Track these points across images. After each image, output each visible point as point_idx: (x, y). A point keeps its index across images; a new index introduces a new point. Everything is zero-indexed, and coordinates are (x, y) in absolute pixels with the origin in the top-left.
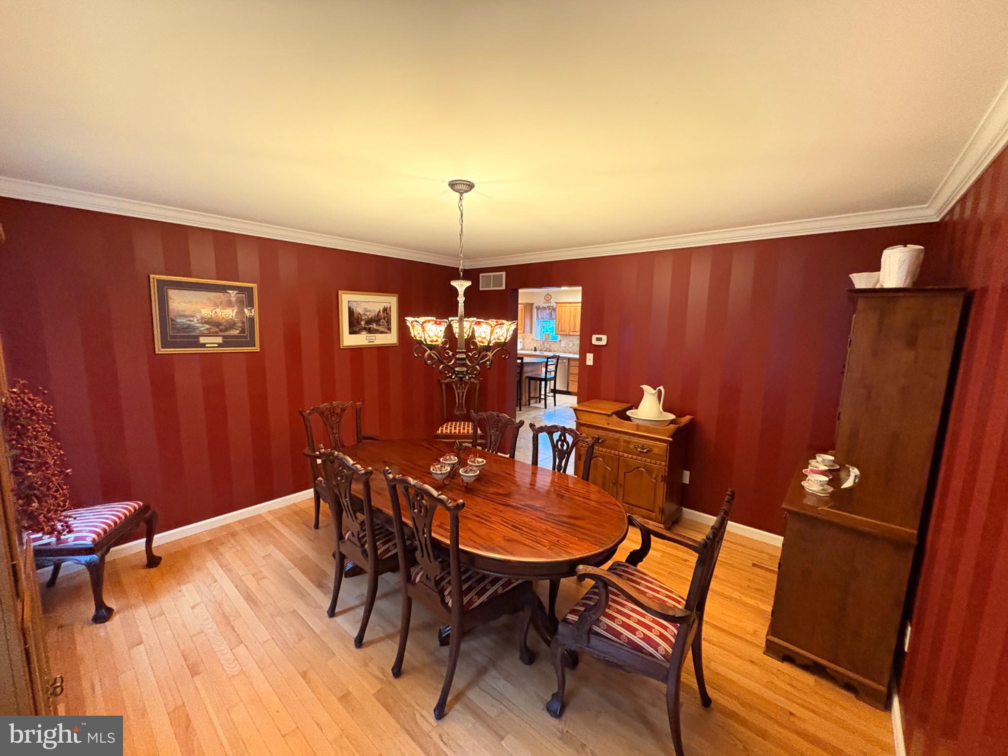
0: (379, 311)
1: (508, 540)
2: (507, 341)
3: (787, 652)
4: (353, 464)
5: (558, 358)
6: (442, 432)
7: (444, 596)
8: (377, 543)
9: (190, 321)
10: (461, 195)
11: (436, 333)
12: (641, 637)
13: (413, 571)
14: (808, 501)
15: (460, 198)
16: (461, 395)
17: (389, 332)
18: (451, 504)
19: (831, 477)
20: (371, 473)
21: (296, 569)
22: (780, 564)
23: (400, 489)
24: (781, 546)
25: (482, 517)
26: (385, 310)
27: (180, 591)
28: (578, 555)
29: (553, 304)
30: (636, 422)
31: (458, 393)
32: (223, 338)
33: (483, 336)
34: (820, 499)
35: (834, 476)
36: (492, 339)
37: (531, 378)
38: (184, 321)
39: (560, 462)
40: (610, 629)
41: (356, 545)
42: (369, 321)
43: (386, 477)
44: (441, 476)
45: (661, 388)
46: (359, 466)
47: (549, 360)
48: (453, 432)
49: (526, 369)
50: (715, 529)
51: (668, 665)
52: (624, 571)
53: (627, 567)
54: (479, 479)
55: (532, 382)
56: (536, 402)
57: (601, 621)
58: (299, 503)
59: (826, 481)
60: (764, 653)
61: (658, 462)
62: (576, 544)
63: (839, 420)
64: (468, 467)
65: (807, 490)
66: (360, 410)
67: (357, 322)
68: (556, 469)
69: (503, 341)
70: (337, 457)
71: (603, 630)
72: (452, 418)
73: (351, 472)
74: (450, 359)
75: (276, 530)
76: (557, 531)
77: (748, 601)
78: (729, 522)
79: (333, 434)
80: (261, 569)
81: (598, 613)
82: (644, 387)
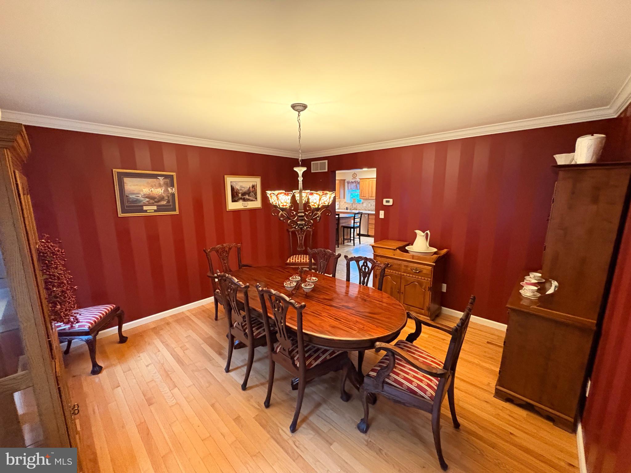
0: (250, 188)
1: (332, 327)
2: (329, 204)
3: (509, 397)
4: (237, 282)
5: (361, 214)
6: (290, 262)
7: (294, 361)
8: (253, 329)
9: (137, 196)
10: (299, 113)
11: (286, 201)
12: (416, 386)
13: (275, 345)
14: (524, 303)
15: (299, 115)
16: (301, 238)
17: (256, 200)
18: (297, 306)
19: (539, 287)
20: (248, 287)
21: (205, 344)
22: (505, 342)
23: (266, 296)
24: (505, 331)
25: (316, 313)
26: (253, 186)
27: (139, 357)
28: (376, 336)
29: (358, 180)
30: (412, 253)
31: (299, 237)
32: (157, 207)
33: (315, 201)
34: (531, 301)
35: (541, 286)
36: (320, 204)
37: (344, 227)
38: (134, 197)
39: (364, 279)
40: (396, 381)
41: (241, 330)
42: (244, 194)
43: (257, 289)
44: (290, 289)
45: (428, 232)
46: (241, 283)
47: (356, 215)
48: (297, 261)
49: (341, 221)
50: (463, 320)
51: (432, 403)
52: (405, 346)
53: (407, 343)
54: (313, 290)
55: (346, 229)
56: (348, 242)
57: (391, 376)
58: (205, 305)
59: (536, 290)
60: (494, 397)
61: (426, 279)
62: (376, 330)
63: (545, 250)
64: (307, 282)
65: (523, 296)
66: (240, 248)
67: (237, 195)
68: (361, 284)
69: (327, 204)
70: (227, 277)
71: (392, 381)
72: (296, 253)
73: (237, 286)
74: (294, 216)
75: (193, 321)
76: (362, 322)
77: (484, 365)
78: (472, 316)
79: (225, 263)
80: (186, 344)
81: (389, 371)
82: (417, 231)
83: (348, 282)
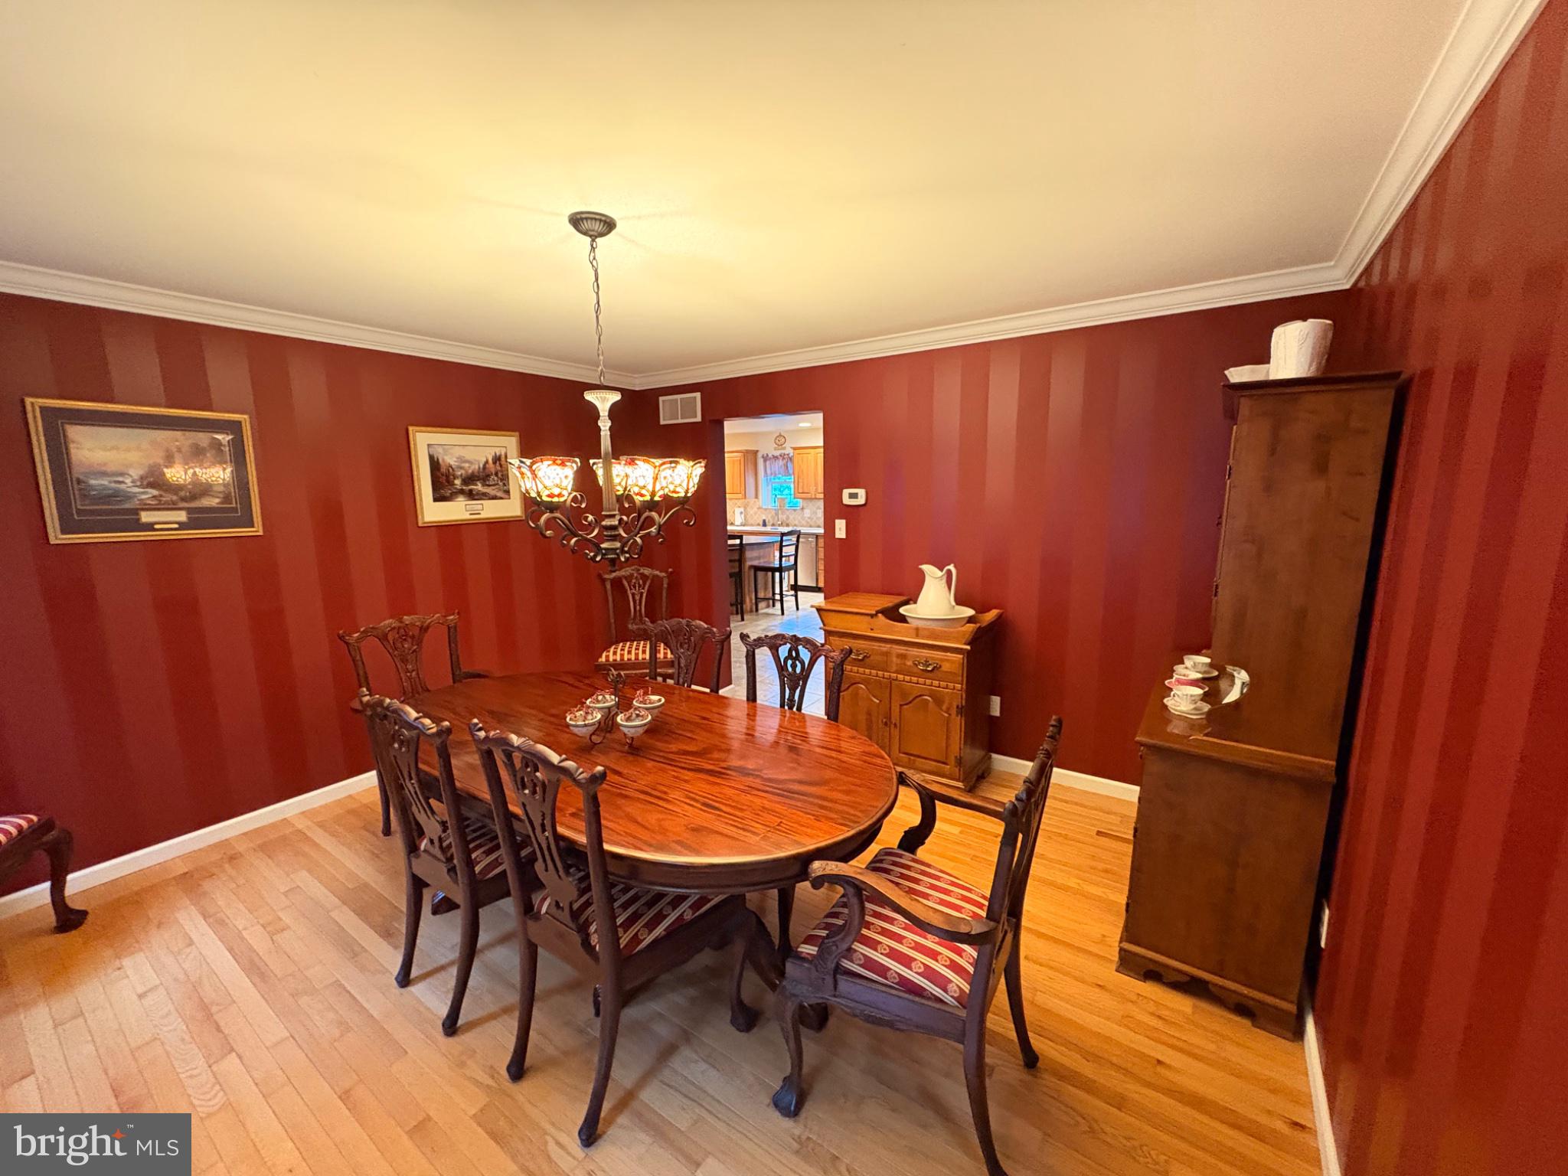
0: (487, 462)
1: (693, 830)
2: (689, 495)
3: (1152, 967)
4: (417, 719)
5: (799, 535)
6: (607, 660)
7: (588, 935)
8: (474, 856)
9: (116, 482)
10: (593, 241)
11: (558, 481)
12: (920, 971)
13: (536, 898)
14: (1175, 728)
15: (592, 246)
16: (637, 598)
17: (507, 496)
18: (583, 776)
19: (1207, 689)
20: (449, 731)
21: (345, 908)
22: (1136, 830)
23: (499, 757)
24: (1136, 800)
25: (654, 792)
26: (497, 459)
27: (119, 969)
28: (811, 846)
29: (789, 451)
30: (914, 623)
31: (633, 595)
32: (188, 513)
33: (641, 483)
34: (1193, 725)
35: (1212, 689)
36: (658, 488)
37: (757, 569)
38: (106, 483)
39: (792, 695)
40: (869, 964)
41: (439, 860)
42: (469, 479)
43: (473, 735)
44: (584, 730)
45: (951, 567)
46: (427, 721)
47: (784, 538)
48: (626, 659)
49: (749, 554)
50: (1031, 783)
51: (963, 1013)
52: (895, 864)
53: (900, 856)
54: (652, 730)
55: (760, 574)
56: (768, 606)
57: (856, 951)
58: (358, 793)
59: (1200, 695)
60: (1117, 971)
61: (951, 685)
62: (813, 828)
63: (1216, 595)
64: (632, 710)
65: (1172, 711)
66: (455, 627)
67: (448, 481)
68: (786, 707)
69: (682, 494)
70: (387, 708)
71: (858, 965)
72: (624, 637)
73: (416, 732)
74: (590, 527)
75: (316, 845)
76: (778, 807)
77: (1091, 891)
78: (1055, 770)
79: (407, 671)
80: (280, 914)
81: (851, 938)
82: (925, 567)
83: (751, 703)
